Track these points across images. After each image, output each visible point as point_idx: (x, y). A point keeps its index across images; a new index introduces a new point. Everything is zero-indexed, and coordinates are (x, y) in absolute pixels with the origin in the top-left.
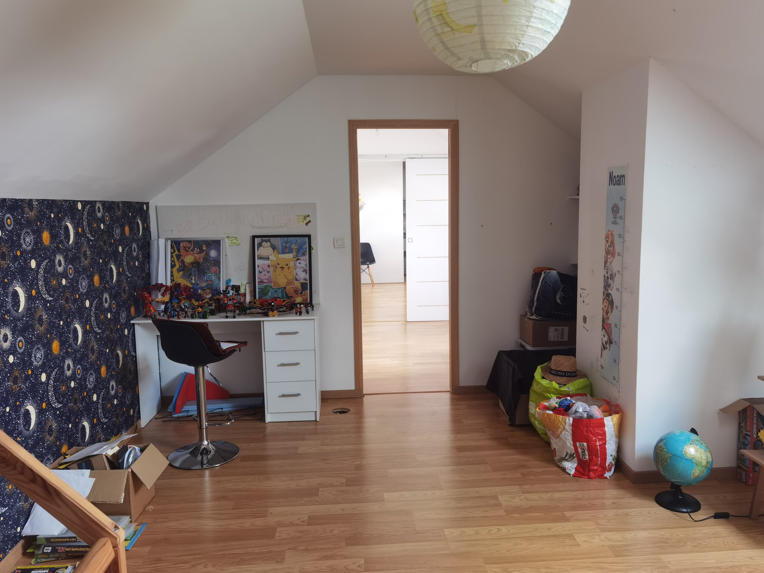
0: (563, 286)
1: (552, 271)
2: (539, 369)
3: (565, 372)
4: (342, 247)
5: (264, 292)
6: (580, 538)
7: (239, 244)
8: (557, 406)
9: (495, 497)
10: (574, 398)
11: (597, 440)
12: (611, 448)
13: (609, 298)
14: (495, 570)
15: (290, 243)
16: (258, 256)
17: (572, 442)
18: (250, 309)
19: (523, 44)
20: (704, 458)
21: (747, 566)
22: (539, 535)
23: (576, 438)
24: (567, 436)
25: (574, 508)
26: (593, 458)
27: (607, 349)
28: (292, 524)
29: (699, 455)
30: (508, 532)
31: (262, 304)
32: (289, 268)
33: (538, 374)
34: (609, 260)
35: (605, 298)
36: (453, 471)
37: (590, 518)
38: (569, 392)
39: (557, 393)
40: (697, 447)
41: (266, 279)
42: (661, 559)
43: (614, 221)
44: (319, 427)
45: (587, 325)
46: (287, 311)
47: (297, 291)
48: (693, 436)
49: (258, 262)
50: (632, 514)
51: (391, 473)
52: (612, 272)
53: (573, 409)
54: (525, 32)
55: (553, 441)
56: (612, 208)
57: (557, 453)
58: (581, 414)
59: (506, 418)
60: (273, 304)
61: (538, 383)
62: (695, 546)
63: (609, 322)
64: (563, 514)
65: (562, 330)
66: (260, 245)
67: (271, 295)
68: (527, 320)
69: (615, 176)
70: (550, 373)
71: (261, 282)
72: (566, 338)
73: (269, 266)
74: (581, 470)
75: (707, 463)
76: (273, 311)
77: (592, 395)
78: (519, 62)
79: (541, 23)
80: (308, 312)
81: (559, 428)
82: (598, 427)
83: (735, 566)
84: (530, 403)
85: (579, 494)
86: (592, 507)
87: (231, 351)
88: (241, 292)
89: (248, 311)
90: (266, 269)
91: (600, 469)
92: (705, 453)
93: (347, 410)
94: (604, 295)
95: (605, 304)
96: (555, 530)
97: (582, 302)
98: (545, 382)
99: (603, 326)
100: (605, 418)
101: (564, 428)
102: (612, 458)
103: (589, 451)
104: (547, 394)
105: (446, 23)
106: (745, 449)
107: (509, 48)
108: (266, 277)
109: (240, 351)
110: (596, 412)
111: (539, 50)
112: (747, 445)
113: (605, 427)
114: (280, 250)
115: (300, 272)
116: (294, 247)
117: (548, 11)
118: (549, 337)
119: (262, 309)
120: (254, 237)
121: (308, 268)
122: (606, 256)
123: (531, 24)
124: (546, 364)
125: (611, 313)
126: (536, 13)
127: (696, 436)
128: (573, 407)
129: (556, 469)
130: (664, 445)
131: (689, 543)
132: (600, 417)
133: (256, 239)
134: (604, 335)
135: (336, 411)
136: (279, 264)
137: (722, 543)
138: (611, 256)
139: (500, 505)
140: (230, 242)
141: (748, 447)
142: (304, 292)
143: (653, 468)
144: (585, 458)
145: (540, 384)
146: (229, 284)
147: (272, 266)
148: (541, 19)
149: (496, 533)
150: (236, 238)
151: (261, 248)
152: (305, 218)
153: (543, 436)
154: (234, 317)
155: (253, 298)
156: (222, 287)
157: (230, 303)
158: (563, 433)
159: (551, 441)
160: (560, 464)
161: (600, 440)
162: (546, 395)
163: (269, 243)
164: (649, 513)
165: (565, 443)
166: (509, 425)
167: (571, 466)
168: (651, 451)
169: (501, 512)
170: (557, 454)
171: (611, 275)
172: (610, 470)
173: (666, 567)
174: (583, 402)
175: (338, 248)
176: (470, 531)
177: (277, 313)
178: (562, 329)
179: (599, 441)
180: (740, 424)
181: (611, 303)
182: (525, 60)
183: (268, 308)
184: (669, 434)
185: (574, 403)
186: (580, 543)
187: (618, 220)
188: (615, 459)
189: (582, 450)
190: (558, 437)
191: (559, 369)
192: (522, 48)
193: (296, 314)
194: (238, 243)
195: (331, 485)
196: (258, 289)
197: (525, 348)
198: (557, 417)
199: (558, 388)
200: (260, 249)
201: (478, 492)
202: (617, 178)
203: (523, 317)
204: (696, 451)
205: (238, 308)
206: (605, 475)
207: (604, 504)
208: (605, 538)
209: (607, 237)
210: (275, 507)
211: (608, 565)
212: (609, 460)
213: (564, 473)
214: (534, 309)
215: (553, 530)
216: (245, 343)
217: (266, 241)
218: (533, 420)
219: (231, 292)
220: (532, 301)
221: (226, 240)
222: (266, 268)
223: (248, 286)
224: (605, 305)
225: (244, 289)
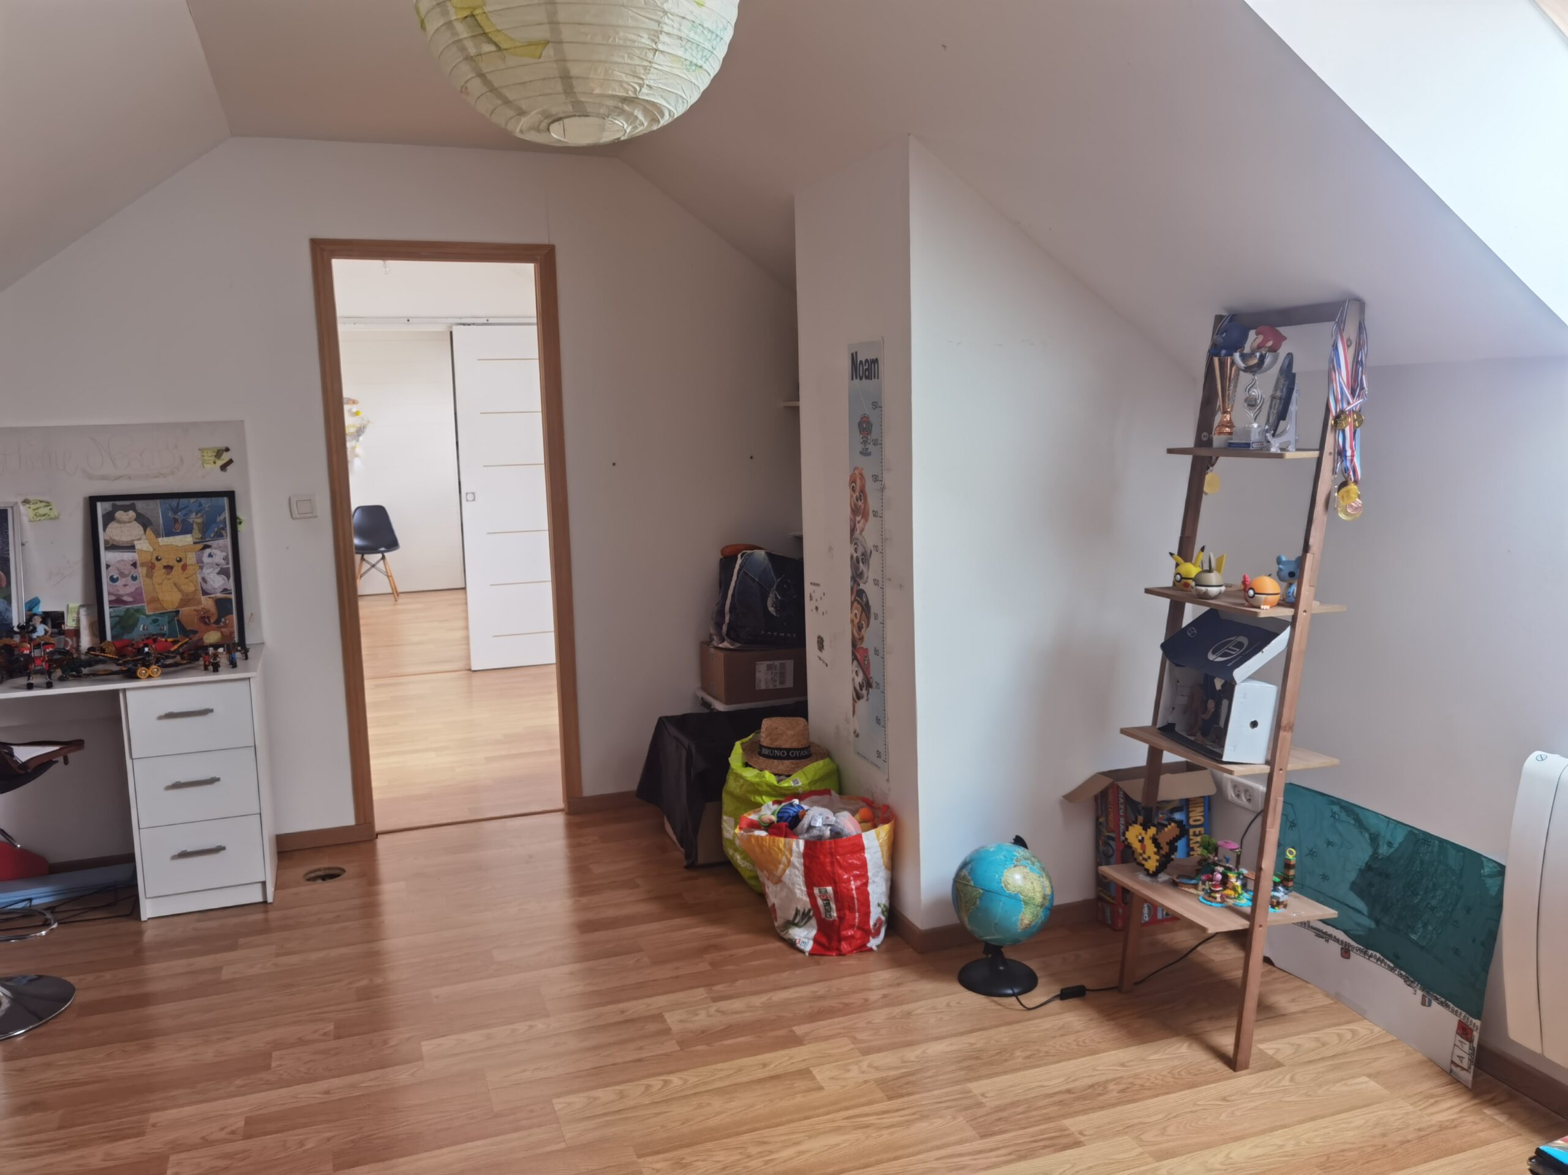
0: (778, 580)
1: (756, 551)
2: (738, 749)
3: (788, 750)
4: (310, 515)
5: (124, 623)
6: (821, 1074)
7: (56, 518)
8: (774, 818)
9: (659, 1017)
10: (808, 800)
11: (852, 878)
12: (877, 892)
13: (862, 600)
14: (658, 1166)
15: (184, 512)
16: (106, 542)
17: (804, 889)
18: (90, 665)
19: (650, 87)
20: (1038, 889)
21: (1117, 1081)
22: (745, 1079)
23: (812, 880)
24: (795, 877)
25: (814, 1016)
26: (845, 914)
27: (863, 697)
28: (206, 1142)
29: (1029, 886)
30: (685, 1083)
31: (121, 653)
32: (184, 567)
33: (736, 758)
34: (858, 525)
35: (855, 600)
36: (572, 973)
37: (842, 1031)
38: (797, 790)
39: (774, 793)
40: (1025, 870)
41: (128, 595)
42: (970, 1091)
43: (863, 449)
44: (273, 915)
45: (826, 654)
46: (182, 664)
47: (208, 618)
48: (1019, 851)
49: (106, 556)
50: (919, 1011)
51: (437, 997)
52: (864, 548)
53: (805, 822)
54: (650, 62)
55: (770, 890)
56: (860, 424)
57: (779, 913)
58: (820, 831)
59: (679, 853)
60: (146, 649)
61: (738, 777)
62: (1028, 1057)
63: (864, 645)
64: (792, 1031)
65: (783, 666)
66: (109, 518)
67: (144, 629)
68: (712, 650)
69: (861, 361)
70: (760, 754)
71: (117, 601)
72: (789, 683)
73: (134, 565)
74: (824, 940)
75: (1044, 897)
76: (148, 667)
77: (841, 792)
78: (646, 124)
79: (682, 47)
80: (233, 664)
81: (780, 863)
82: (853, 852)
83: (1097, 1084)
84: (725, 818)
85: (820, 988)
86: (846, 1010)
87: (41, 765)
88: (66, 628)
89: (85, 671)
90: (127, 572)
91: (859, 934)
92: (1040, 881)
93: (337, 872)
94: (852, 594)
95: (856, 611)
96: (776, 1066)
97: (814, 610)
98: (750, 774)
99: (853, 654)
100: (865, 835)
101: (789, 861)
102: (879, 910)
103: (837, 901)
104: (754, 797)
105: (485, 34)
106: (1108, 863)
107: (622, 94)
108: (129, 590)
109: (66, 762)
110: (848, 823)
111: (683, 102)
112: (1112, 856)
113: (866, 851)
114: (161, 526)
115: (212, 576)
116: (195, 519)
117: (694, 22)
118: (757, 682)
119: (121, 662)
120: (92, 502)
121: (231, 566)
122: (852, 517)
123: (660, 47)
124: (751, 737)
125: (866, 630)
126: (670, 25)
127: (1023, 851)
128: (804, 819)
129: (778, 944)
130: (969, 873)
131: (1018, 1053)
132: (855, 833)
133: (99, 505)
134: (856, 671)
135: (312, 875)
136: (160, 559)
137: (1075, 1043)
138: (862, 518)
139: (667, 1031)
140: (31, 513)
141: (1113, 859)
142: (223, 620)
143: (952, 919)
144: (830, 916)
145: (741, 777)
146: (35, 611)
147: (143, 565)
148: (680, 38)
149: (659, 1089)
150: (48, 504)
151: (113, 525)
152: (219, 454)
153: (752, 882)
154: (49, 686)
155: (98, 640)
156: (17, 617)
157: (37, 653)
158: (787, 872)
159: (767, 890)
160: (786, 933)
161: (856, 877)
162: (753, 799)
163: (132, 514)
164: (948, 1005)
165: (792, 892)
166: (686, 867)
167: (805, 936)
168: (947, 889)
169: (671, 1046)
170: (778, 916)
171: (863, 554)
172: (877, 933)
173: (980, 1105)
174: (824, 806)
175: (301, 518)
176: (605, 1095)
177: (158, 670)
178: (781, 664)
179: (855, 880)
180: (1097, 819)
181: (866, 608)
182: (659, 121)
183: (134, 661)
184: (977, 851)
185: (807, 810)
186: (823, 1085)
187: (871, 447)
188: (886, 911)
189: (825, 902)
190: (779, 881)
191: (776, 744)
192: (647, 94)
193: (206, 668)
194: (53, 514)
195: (302, 1042)
196: (111, 617)
197: (712, 707)
198: (774, 842)
199: (775, 783)
200: (110, 526)
201: (623, 1012)
202: (865, 365)
203: (705, 645)
204: (1025, 878)
205: (59, 664)
206: (869, 945)
207: (866, 1000)
208: (870, 1066)
209: (853, 481)
210: (164, 1109)
211: (875, 1117)
212: (876, 913)
213: (793, 951)
214: (725, 628)
215: (773, 1066)
216: (78, 744)
217: (126, 509)
218: (731, 852)
219: (41, 630)
220: (721, 613)
221: (23, 508)
222: (127, 569)
223: (84, 613)
224: (856, 614)
225: (74, 620)
